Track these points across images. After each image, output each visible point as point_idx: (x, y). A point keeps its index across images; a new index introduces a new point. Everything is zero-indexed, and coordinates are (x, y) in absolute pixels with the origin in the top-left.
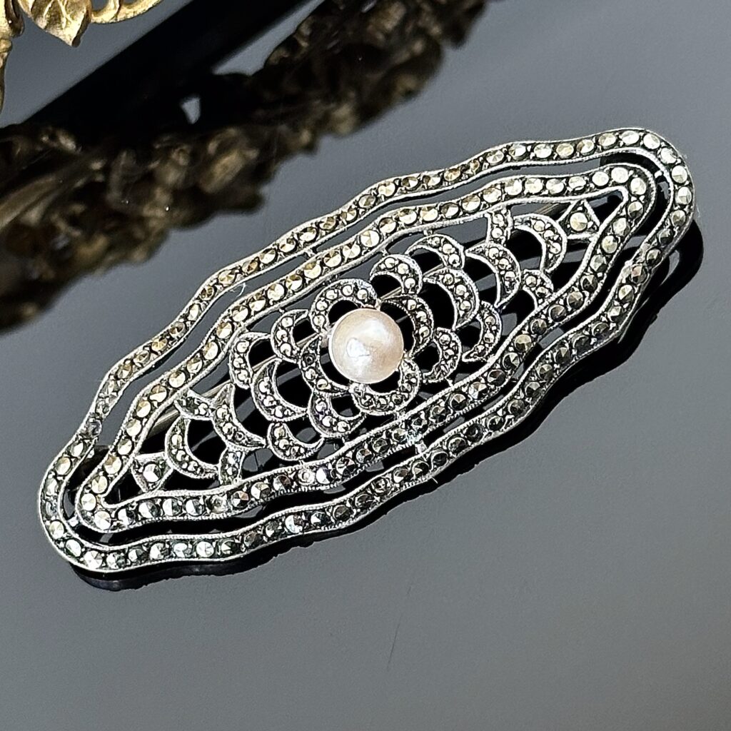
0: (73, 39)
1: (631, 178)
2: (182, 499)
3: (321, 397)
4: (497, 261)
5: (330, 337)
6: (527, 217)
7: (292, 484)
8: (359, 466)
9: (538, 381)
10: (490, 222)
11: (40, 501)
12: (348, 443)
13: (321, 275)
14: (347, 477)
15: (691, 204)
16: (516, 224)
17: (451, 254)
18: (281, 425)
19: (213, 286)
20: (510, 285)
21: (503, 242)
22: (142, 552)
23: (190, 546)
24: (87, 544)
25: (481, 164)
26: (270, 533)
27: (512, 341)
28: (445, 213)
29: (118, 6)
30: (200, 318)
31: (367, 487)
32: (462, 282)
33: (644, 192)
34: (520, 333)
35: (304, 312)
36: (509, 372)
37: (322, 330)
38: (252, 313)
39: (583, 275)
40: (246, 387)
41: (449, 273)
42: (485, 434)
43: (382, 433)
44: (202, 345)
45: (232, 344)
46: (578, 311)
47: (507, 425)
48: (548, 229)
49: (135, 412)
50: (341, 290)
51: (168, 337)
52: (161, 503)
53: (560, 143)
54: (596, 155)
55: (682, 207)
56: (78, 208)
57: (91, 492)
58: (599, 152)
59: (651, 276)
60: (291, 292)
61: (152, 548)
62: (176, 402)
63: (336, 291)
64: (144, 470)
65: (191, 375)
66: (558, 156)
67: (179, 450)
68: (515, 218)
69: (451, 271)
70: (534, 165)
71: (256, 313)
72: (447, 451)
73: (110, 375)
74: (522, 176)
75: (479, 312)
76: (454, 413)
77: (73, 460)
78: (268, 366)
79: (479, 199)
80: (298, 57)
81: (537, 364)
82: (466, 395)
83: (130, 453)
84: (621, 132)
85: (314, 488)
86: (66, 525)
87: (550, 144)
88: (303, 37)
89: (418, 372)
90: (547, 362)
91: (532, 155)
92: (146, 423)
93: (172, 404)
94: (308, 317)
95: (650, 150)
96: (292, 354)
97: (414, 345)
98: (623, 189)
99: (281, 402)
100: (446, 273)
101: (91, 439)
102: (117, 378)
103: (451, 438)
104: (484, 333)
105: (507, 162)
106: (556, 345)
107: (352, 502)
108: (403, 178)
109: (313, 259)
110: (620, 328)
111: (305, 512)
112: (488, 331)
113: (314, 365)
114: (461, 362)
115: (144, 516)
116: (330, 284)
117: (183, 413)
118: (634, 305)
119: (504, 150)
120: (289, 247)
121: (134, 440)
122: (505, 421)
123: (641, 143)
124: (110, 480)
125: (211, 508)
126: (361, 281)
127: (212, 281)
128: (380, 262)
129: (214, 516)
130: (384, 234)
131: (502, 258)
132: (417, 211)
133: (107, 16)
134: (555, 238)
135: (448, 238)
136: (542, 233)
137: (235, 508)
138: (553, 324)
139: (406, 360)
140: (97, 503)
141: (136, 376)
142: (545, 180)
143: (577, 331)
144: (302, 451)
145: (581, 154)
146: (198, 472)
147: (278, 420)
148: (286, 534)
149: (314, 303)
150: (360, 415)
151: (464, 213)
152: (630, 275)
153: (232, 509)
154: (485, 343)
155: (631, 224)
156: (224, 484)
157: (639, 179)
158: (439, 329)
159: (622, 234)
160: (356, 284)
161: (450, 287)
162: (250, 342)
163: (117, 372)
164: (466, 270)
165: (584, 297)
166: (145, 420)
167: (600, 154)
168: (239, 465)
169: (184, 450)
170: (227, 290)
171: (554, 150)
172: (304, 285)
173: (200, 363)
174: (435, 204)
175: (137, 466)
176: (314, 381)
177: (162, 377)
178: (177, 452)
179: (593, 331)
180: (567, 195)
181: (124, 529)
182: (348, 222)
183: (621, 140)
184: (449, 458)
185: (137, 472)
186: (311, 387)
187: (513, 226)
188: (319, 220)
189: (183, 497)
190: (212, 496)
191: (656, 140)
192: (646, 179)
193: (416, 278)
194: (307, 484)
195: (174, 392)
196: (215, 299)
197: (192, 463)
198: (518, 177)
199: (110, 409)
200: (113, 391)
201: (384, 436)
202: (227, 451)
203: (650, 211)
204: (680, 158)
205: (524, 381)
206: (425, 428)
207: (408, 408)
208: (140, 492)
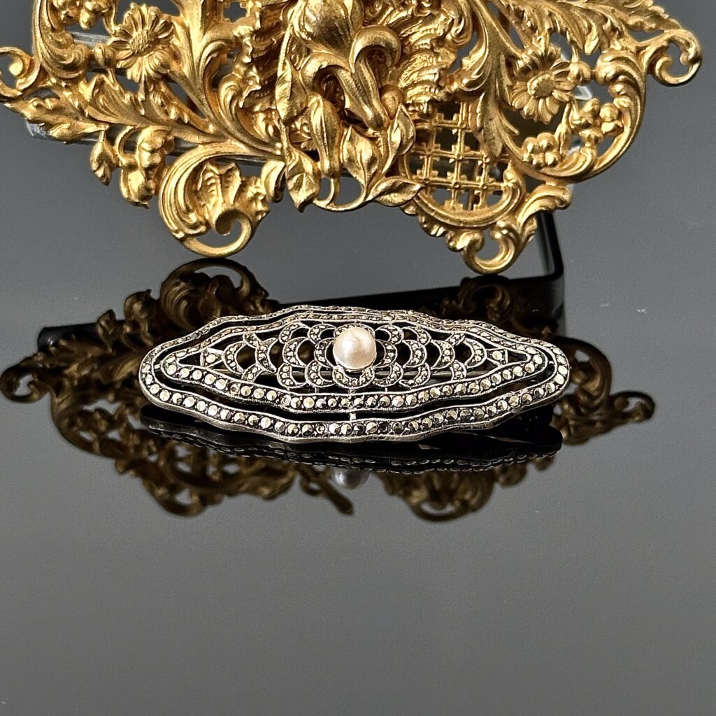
0: (300, 203)
1: (536, 355)
2: (217, 377)
3: (317, 363)
4: (444, 350)
6: (472, 341)
7: (277, 400)
9: (432, 420)
10: (452, 336)
11: (147, 355)
12: (317, 392)
16: (465, 341)
17: (423, 338)
18: (289, 366)
20: (445, 363)
21: (453, 344)
23: (207, 405)
24: (156, 380)
27: (430, 388)
31: (313, 424)
32: (421, 350)
33: (539, 364)
34: (437, 387)
39: (485, 378)
40: (283, 343)
41: (417, 344)
42: (390, 432)
43: (337, 397)
45: (289, 325)
47: (403, 434)
48: (480, 349)
52: (206, 374)
55: (556, 384)
57: (175, 356)
62: (245, 335)
64: (207, 356)
65: (260, 329)
67: (231, 354)
68: (466, 339)
69: (419, 344)
72: (365, 428)
75: (421, 366)
76: (380, 407)
78: (300, 339)
81: (436, 412)
82: (391, 400)
83: (206, 346)
85: (286, 408)
86: (153, 367)
89: (373, 376)
90: (442, 413)
94: (334, 330)
96: (315, 340)
97: (379, 364)
98: (529, 357)
99: (296, 357)
103: (371, 422)
106: (452, 408)
107: (301, 426)
110: (490, 421)
111: (275, 419)
112: (421, 378)
113: (323, 349)
114: (398, 383)
115: (194, 378)
117: (244, 340)
118: (504, 415)
122: (404, 430)
123: (551, 349)
124: (188, 354)
125: (229, 390)
128: (386, 326)
129: (228, 394)
131: (448, 350)
133: (322, 203)
134: (481, 355)
135: (427, 332)
136: (475, 350)
138: (456, 395)
139: (371, 368)
140: (175, 361)
143: (467, 407)
144: (292, 384)
146: (233, 368)
147: (289, 363)
148: (258, 428)
150: (331, 381)
152: (509, 398)
153: (239, 394)
155: (524, 374)
156: (243, 380)
157: (540, 357)
158: (396, 363)
161: (413, 349)
162: (299, 327)
164: (426, 347)
165: (480, 390)
167: (527, 344)
168: (257, 375)
169: (234, 355)
172: (341, 319)
173: (267, 327)
175: (205, 353)
176: (318, 356)
178: (229, 354)
179: (474, 412)
180: (499, 344)
181: (179, 380)
184: (364, 433)
185: (204, 355)
186: (315, 357)
187: (462, 341)
189: (219, 376)
190: (233, 383)
192: (544, 360)
194: (284, 405)
197: (234, 363)
201: (337, 399)
202: (255, 366)
203: (538, 374)
205: (425, 415)
206: (361, 406)
207: (358, 391)
208: (199, 365)
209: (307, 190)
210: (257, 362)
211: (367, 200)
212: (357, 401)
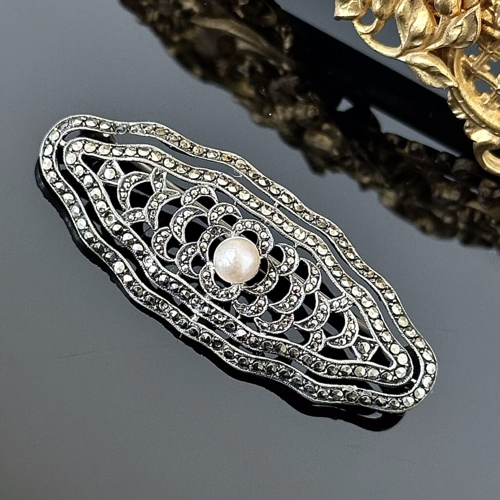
0: (338, 15)
1: (403, 366)
2: (103, 197)
3: (196, 248)
4: (320, 312)
5: (233, 237)
6: (353, 317)
7: (140, 256)
8: (168, 288)
9: (264, 367)
10: (340, 297)
11: (66, 119)
12: (178, 276)
13: (265, 216)
14: (159, 284)
15: (406, 407)
16: (346, 312)
17: (312, 284)
18: (170, 233)
19: (232, 159)
20: (310, 325)
21: (333, 310)
22: (64, 189)
23: (79, 215)
24: (54, 156)
25: (373, 278)
26: (108, 256)
27: (279, 341)
28: (334, 269)
29: (368, 32)
30: (210, 160)
31: (159, 298)
32: (299, 298)
33: (399, 377)
34: (286, 344)
35: (240, 216)
36: (260, 348)
37: (235, 231)
38: (226, 188)
39: (335, 364)
40: (182, 204)
41: (301, 287)
42: (220, 351)
43: (193, 292)
44: (195, 168)
45: (203, 185)
46: (313, 371)
47: (231, 362)
48: (352, 332)
49: (140, 148)
50: (263, 231)
51: (192, 147)
52: (96, 187)
53: (406, 317)
54: (409, 341)
55: (402, 403)
56: (260, 69)
57: (84, 145)
58: (411, 341)
59: (355, 404)
60: (248, 204)
61: (69, 194)
62: (156, 168)
63: (261, 229)
64: (110, 168)
65: (175, 170)
66: (398, 319)
67: (130, 182)
68: (349, 310)
69: (302, 288)
70: (386, 308)
71: (227, 189)
72: (200, 334)
73: (155, 125)
74: (376, 304)
75: (286, 315)
76: (223, 328)
77: (98, 126)
78: (200, 210)
79: (351, 285)
80: (398, 150)
81: (273, 362)
82: (236, 329)
83: (116, 156)
84: (428, 349)
85: (144, 269)
86: (59, 140)
87: (403, 311)
88: (410, 147)
89: (236, 296)
90: (277, 367)
91: (391, 304)
92: (136, 157)
93: (154, 167)
94: (238, 220)
95: (425, 369)
96: (213, 220)
97: (250, 287)
98: (395, 365)
99: (183, 227)
100: (300, 286)
101: (114, 131)
102: (155, 129)
103: (209, 333)
104: (276, 324)
105: (381, 292)
106: (289, 368)
107: (147, 294)
108: (345, 237)
109: (273, 207)
110: (317, 400)
111: (129, 270)
112: (278, 325)
113: (212, 236)
114: (253, 318)
115: (84, 181)
116: (263, 223)
117: (151, 175)
118: (333, 402)
119: (387, 287)
120: (274, 191)
121: (124, 155)
122: (233, 359)
123: (427, 363)
124: (95, 152)
125: (106, 216)
126: (273, 240)
127: (235, 157)
128: (289, 246)
129: (102, 220)
130: (306, 241)
131: (323, 314)
132: (328, 253)
133: (360, 29)
134: (349, 339)
135: (320, 278)
136: (348, 330)
137: (112, 229)
138: (300, 360)
139: (240, 286)
140: (79, 151)
141: (161, 139)
142: (380, 318)
143: (303, 376)
144: (161, 252)
145: (405, 331)
146: (122, 199)
147: (172, 230)
148: (111, 266)
149: (248, 220)
150: (196, 275)
151: (339, 281)
152: (348, 392)
153: (111, 228)
154: (270, 326)
155: (377, 378)
156: (122, 217)
157: (406, 371)
158: (266, 297)
159: (369, 376)
160: (270, 237)
161: (292, 292)
162: (209, 194)
163: (158, 128)
164: (307, 296)
165: (323, 371)
166: (138, 156)
167: (410, 343)
168: (137, 220)
169: (131, 185)
170: (233, 167)
171: (401, 315)
172: (256, 209)
173: (185, 172)
174: (337, 262)
175: (110, 163)
176: (203, 240)
177: (167, 154)
178: (128, 182)
179: (307, 385)
180: (377, 334)
181: (72, 173)
182: (304, 218)
183: (424, 351)
184: (197, 337)
185: (107, 165)
186: (199, 240)
187: (344, 312)
188: (298, 201)
189: (104, 198)
190: (112, 213)
191: (433, 370)
192: (407, 375)
193: (289, 270)
194: (144, 264)
195: (162, 165)
196: (225, 163)
197: (126, 193)
198: (374, 302)
199: (136, 133)
200: (146, 131)
201: (191, 294)
202: (142, 210)
203: (391, 386)
204: (429, 389)
205: (260, 359)
206: (207, 315)
207: (213, 300)
208: (96, 172)
209: (350, 9)
210: (146, 208)
211: (399, 59)
212: (206, 309)
